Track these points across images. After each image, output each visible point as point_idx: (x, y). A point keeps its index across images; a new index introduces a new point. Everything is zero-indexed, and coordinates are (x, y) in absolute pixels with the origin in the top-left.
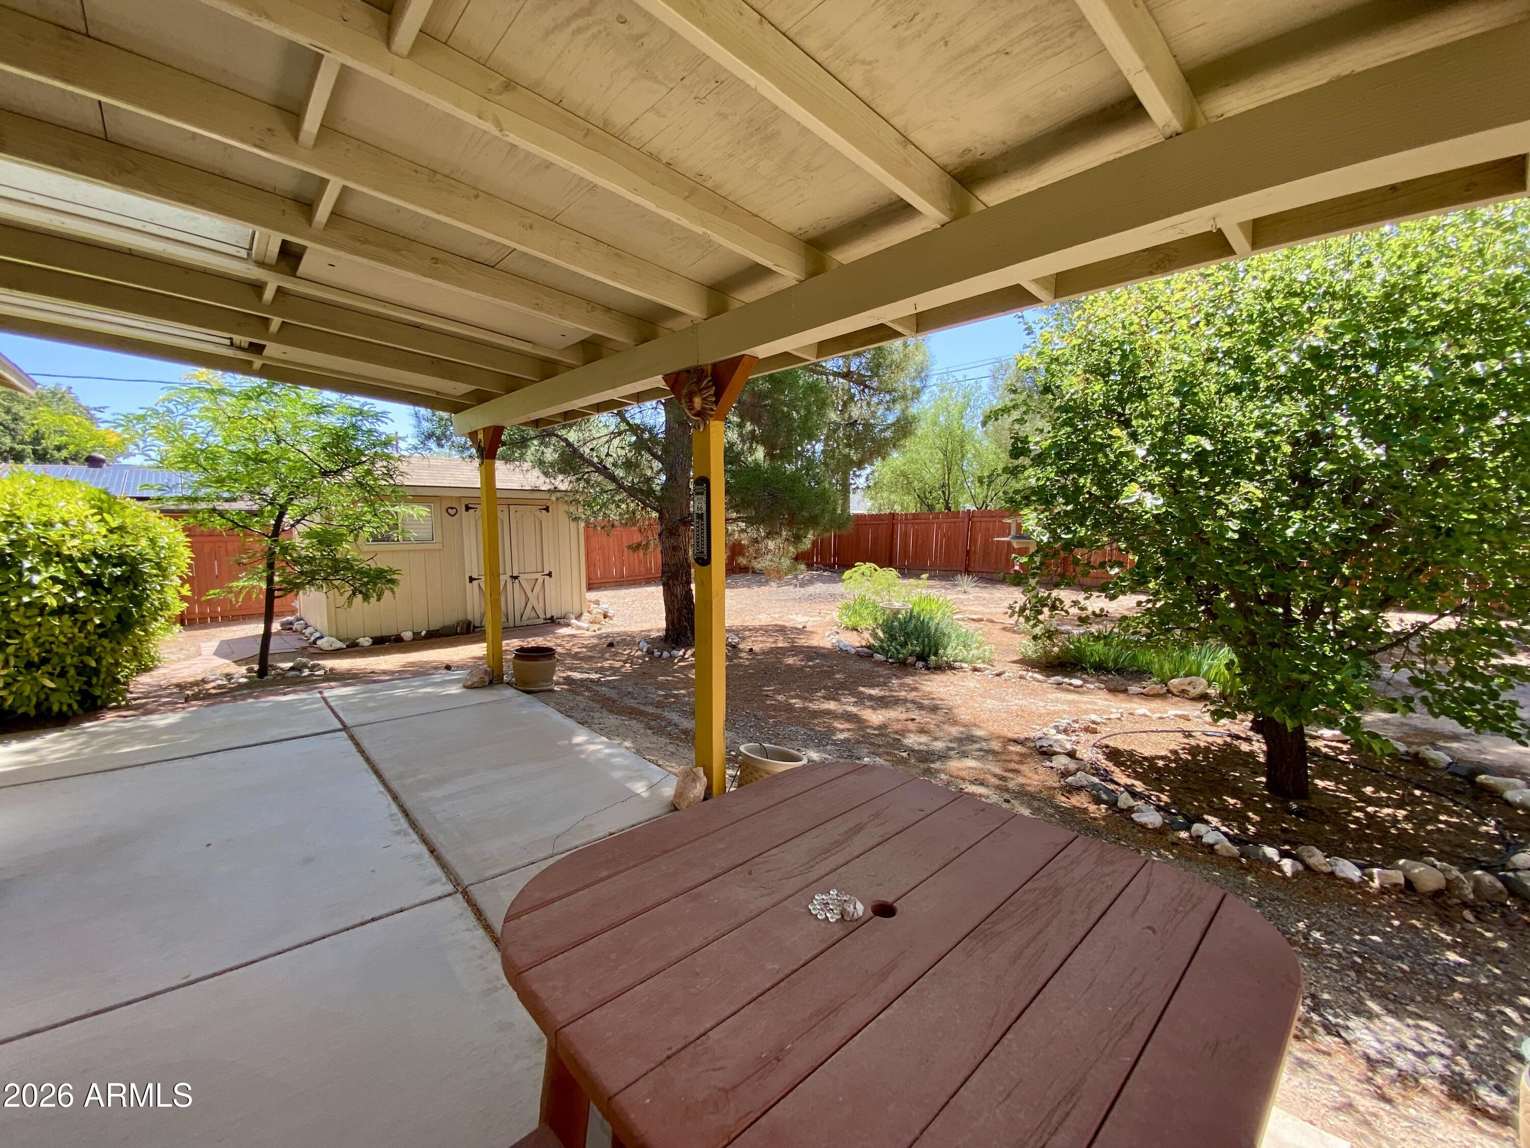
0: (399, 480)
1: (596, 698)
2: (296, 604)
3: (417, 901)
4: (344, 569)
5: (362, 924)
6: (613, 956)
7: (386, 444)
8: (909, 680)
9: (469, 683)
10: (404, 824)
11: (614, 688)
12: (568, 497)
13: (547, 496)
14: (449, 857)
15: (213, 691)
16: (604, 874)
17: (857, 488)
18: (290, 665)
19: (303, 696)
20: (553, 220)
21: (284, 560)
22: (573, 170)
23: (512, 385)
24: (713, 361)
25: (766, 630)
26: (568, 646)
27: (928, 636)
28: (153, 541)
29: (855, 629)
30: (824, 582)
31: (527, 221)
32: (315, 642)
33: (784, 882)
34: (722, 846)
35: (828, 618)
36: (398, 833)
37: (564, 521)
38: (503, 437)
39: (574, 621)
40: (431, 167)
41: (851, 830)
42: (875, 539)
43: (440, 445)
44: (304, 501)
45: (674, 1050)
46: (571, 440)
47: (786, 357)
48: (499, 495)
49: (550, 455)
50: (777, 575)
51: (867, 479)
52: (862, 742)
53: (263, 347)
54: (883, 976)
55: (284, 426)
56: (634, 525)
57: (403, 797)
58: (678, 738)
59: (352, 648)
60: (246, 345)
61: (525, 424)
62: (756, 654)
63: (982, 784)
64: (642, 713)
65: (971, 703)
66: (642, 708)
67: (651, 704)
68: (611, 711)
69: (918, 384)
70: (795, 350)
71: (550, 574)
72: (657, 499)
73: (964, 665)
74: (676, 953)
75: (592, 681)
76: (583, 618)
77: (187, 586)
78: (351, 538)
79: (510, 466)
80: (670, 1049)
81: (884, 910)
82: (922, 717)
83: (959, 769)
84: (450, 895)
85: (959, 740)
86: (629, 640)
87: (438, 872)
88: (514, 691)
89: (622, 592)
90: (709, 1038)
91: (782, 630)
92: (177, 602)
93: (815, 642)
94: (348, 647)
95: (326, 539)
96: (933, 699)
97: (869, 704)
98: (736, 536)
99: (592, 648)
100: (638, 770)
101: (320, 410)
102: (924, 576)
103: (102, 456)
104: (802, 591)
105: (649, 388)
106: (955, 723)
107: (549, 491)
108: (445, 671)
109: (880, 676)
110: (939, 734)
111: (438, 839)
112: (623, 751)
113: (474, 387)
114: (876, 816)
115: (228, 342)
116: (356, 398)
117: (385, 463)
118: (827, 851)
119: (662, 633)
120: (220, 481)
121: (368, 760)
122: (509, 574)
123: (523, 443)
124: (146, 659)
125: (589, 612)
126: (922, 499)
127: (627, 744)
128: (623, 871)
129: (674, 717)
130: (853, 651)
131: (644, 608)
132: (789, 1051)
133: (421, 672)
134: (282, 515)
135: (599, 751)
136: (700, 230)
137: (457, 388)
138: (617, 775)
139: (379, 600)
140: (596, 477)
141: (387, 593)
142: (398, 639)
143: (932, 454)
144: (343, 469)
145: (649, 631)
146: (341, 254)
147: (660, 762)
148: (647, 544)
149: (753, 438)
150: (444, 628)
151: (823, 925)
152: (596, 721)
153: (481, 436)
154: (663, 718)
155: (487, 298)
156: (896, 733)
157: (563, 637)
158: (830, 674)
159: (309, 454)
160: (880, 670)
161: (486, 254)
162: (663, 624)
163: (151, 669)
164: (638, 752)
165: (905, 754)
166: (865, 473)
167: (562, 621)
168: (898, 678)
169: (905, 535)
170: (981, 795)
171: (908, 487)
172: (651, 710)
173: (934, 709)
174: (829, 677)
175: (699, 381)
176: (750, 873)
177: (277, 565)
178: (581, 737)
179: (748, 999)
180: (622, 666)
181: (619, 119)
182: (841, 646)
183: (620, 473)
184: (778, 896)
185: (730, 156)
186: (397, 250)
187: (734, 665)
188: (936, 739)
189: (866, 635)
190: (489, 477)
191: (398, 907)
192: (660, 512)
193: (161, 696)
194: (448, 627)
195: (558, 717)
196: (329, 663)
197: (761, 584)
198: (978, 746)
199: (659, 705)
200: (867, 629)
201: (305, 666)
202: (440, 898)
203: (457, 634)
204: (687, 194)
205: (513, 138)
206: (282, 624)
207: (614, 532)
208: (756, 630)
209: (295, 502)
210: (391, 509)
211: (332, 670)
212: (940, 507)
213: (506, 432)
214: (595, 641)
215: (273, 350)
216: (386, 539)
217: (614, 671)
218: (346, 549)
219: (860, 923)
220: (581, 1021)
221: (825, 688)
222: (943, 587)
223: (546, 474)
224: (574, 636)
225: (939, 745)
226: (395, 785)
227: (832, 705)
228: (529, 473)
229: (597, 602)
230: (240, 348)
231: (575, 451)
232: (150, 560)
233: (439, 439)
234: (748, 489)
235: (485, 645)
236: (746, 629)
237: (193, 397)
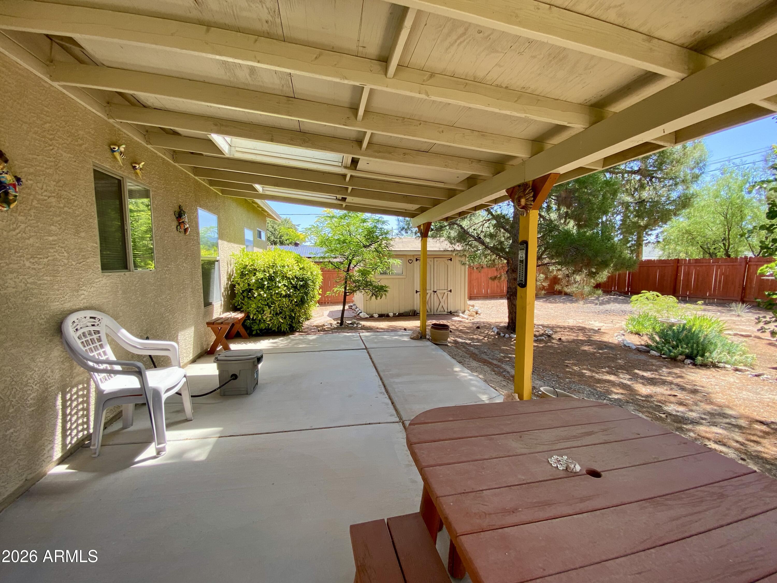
0: (391, 248)
1: (468, 352)
2: (354, 299)
3: (385, 421)
4: (370, 285)
5: (366, 424)
6: (449, 450)
7: (386, 234)
8: (677, 371)
9: (412, 337)
10: (383, 390)
11: (477, 349)
12: (462, 254)
13: (450, 253)
14: (398, 407)
15: (326, 329)
16: (451, 419)
17: (649, 242)
18: (350, 322)
19: (354, 334)
20: (452, 127)
21: (350, 281)
22: (459, 104)
23: (436, 203)
24: (532, 179)
25: (571, 329)
26: (457, 326)
27: (698, 343)
28: (311, 273)
29: (638, 334)
30: (619, 303)
31: (441, 130)
32: (359, 314)
33: (538, 445)
34: (509, 422)
35: (618, 325)
36: (381, 393)
37: (459, 266)
38: (432, 227)
39: (461, 314)
40: (403, 116)
41: (585, 433)
42: (662, 276)
43: (407, 233)
44: (358, 258)
45: (467, 491)
46: (463, 226)
47: (581, 170)
48: (428, 253)
49: (453, 234)
50: (582, 297)
51: (657, 236)
52: (630, 403)
53: (346, 198)
54: (582, 500)
55: (352, 228)
56: (494, 266)
57: (384, 379)
58: (508, 379)
59: (371, 318)
60: (340, 198)
61: (441, 220)
62: (563, 342)
63: (724, 445)
64: (490, 363)
65: (728, 392)
66: (490, 360)
67: (496, 359)
68: (475, 360)
69: (697, 171)
70: (587, 165)
71: (451, 291)
72: (506, 253)
73: (726, 366)
74: (477, 458)
75: (466, 344)
76: (466, 313)
77: (321, 290)
78: (373, 273)
79: (435, 240)
80: (465, 490)
81: (595, 474)
82: (681, 395)
83: (706, 432)
84: (397, 422)
85: (712, 414)
86: (488, 326)
87: (394, 412)
88: (430, 343)
89: (487, 302)
90: (483, 493)
91: (582, 329)
92: (318, 295)
93: (605, 339)
94: (370, 317)
95: (364, 273)
96: (695, 385)
97: (641, 381)
98: (555, 273)
99: (469, 328)
100: (485, 390)
101: (364, 221)
102: (699, 302)
103: (298, 242)
104: (601, 307)
105: (499, 197)
106: (711, 403)
107: (451, 251)
108: (404, 331)
109: (653, 365)
110: (694, 408)
111: (395, 399)
112: (478, 379)
113: (419, 206)
114: (604, 430)
115: (335, 198)
116: (377, 215)
117: (386, 242)
118: (567, 439)
119: (506, 325)
120: (332, 251)
121: (373, 362)
122: (432, 290)
123: (441, 228)
124: (308, 316)
125: (468, 310)
126: (705, 250)
127: (481, 376)
128: (459, 420)
129: (508, 368)
130: (634, 347)
131: (498, 311)
132: (519, 511)
133: (394, 330)
134: (350, 263)
135: (466, 376)
136: (523, 115)
137: (413, 207)
138: (473, 389)
139: (381, 298)
140: (475, 243)
141: (384, 296)
142: (388, 316)
143: (714, 218)
144: (371, 245)
145: (500, 323)
146: (371, 159)
147: (497, 388)
148: (500, 278)
149: (567, 215)
150: (405, 312)
151: (554, 469)
152: (466, 363)
153: (422, 227)
154: (502, 368)
155: (425, 166)
156: (660, 402)
157: (456, 321)
158: (614, 359)
159: (360, 239)
160: (654, 361)
161: (424, 148)
162: (507, 320)
163: (309, 319)
164: (485, 381)
165: (663, 416)
166: (654, 233)
167: (455, 314)
168: (668, 368)
169: (687, 275)
170: (721, 452)
171: (692, 241)
172: (495, 362)
173: (694, 392)
174: (613, 362)
175: (525, 190)
176: (521, 437)
177: (348, 282)
178: (458, 368)
179: (506, 485)
180: (483, 339)
181: (481, 74)
182: (625, 343)
183: (488, 240)
184: (532, 451)
185: (539, 74)
186: (390, 153)
187: (548, 346)
188: (692, 411)
189: (645, 338)
190: (424, 245)
191: (378, 422)
192: (508, 260)
193: (311, 329)
194: (406, 312)
195: (449, 358)
196: (363, 323)
197: (572, 301)
198: (727, 421)
199: (500, 360)
200: (647, 334)
201: (355, 323)
202: (394, 422)
203: (410, 316)
204: (516, 99)
205: (433, 98)
206: (349, 306)
207: (483, 270)
208: (565, 328)
209: (355, 258)
210: (388, 261)
211: (364, 326)
212: (721, 254)
213: (433, 224)
214: (470, 325)
215: (349, 199)
216: (385, 273)
217: (479, 340)
218: (371, 277)
219: (576, 474)
220: (431, 468)
221: (608, 367)
222: (719, 311)
223: (451, 243)
224: (461, 321)
225: (693, 415)
226: (382, 374)
227: (612, 378)
228: (443, 243)
229: (473, 306)
230: (339, 200)
231: (465, 231)
232: (311, 280)
233: (406, 230)
234: (560, 246)
235: (419, 321)
236: (559, 327)
237: (325, 219)
